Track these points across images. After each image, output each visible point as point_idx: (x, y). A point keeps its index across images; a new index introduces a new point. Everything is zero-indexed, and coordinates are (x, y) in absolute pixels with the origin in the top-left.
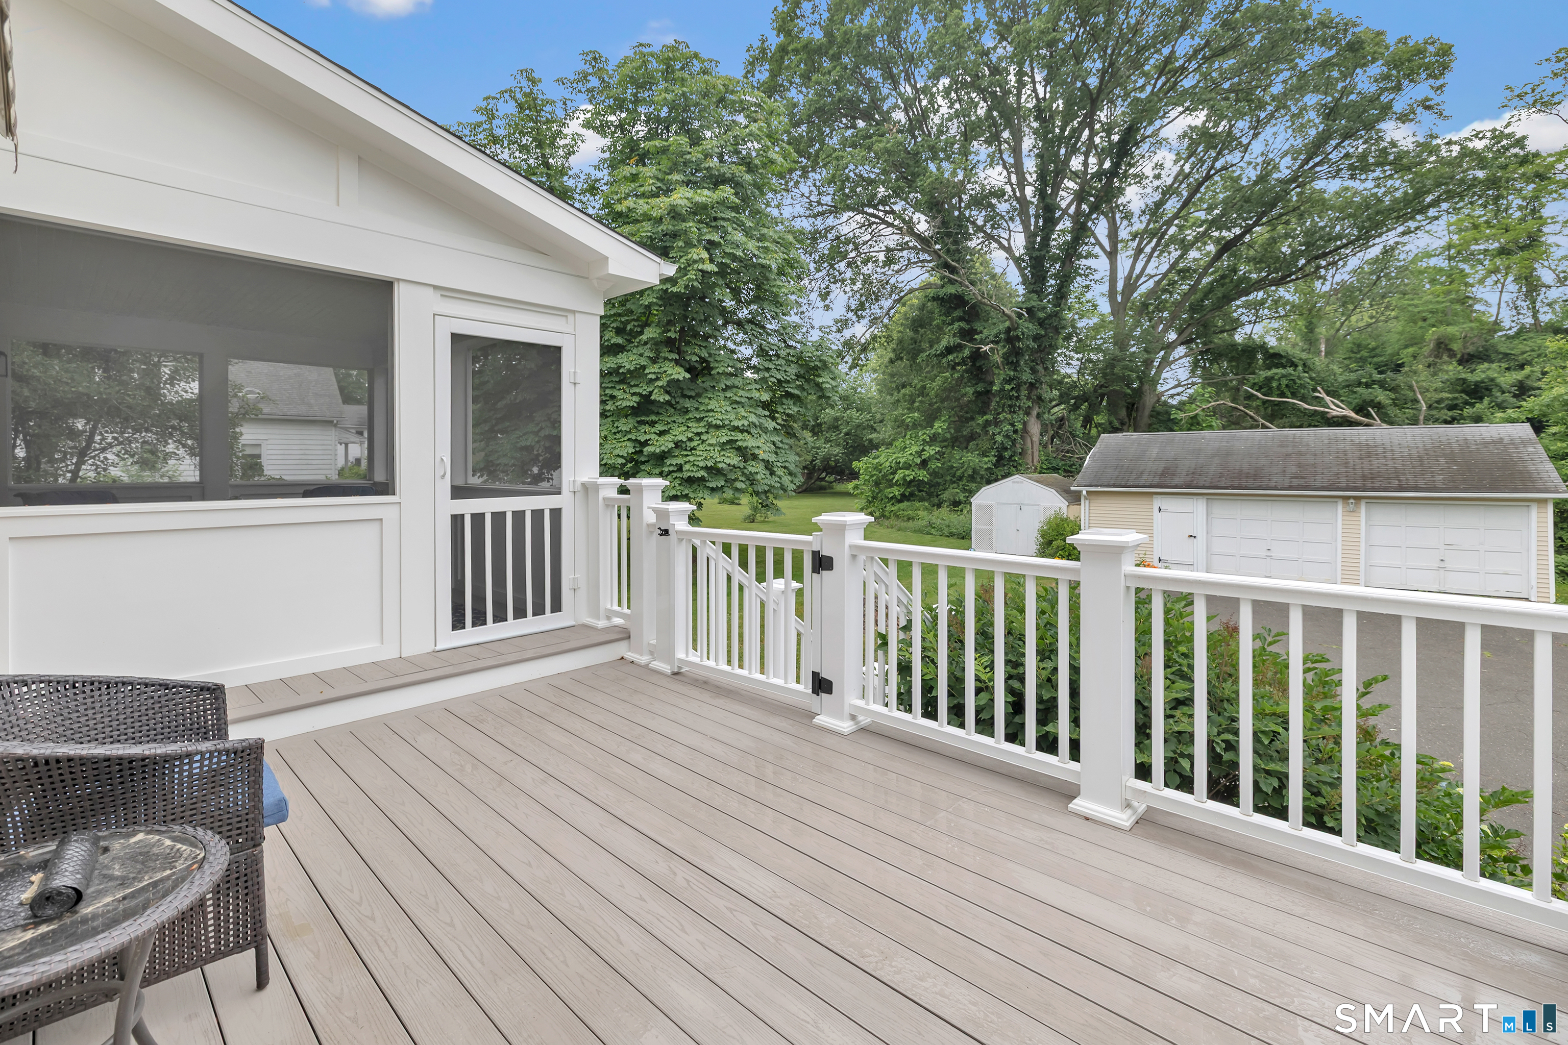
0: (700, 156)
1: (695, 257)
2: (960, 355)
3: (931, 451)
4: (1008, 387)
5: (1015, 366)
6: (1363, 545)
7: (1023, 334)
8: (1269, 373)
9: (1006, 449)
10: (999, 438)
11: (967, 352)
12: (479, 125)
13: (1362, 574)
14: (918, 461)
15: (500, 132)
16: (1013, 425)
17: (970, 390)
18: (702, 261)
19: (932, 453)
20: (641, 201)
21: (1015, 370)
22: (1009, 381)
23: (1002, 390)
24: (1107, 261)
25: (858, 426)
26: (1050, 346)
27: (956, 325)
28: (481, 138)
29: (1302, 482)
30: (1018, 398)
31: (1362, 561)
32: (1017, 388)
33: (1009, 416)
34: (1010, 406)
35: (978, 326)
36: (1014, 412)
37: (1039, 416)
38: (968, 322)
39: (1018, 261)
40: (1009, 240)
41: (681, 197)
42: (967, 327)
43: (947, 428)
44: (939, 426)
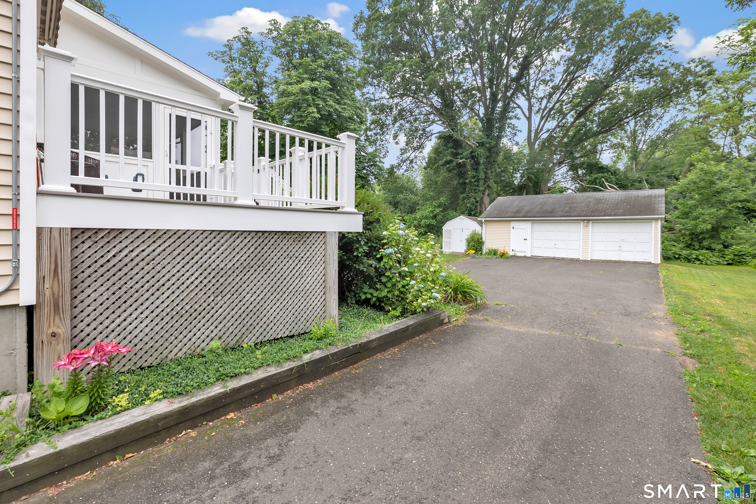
0: (316, 66)
1: (311, 111)
2: (452, 165)
3: (438, 210)
4: (473, 180)
5: (476, 170)
6: (590, 241)
7: (478, 154)
8: (596, 176)
9: (472, 210)
10: (468, 205)
11: (454, 164)
12: (225, 52)
13: (589, 253)
14: (432, 215)
15: (236, 55)
16: (475, 199)
17: (455, 182)
18: (313, 112)
19: (438, 211)
20: (290, 87)
21: (476, 172)
22: (474, 177)
23: (470, 182)
24: (527, 122)
25: (415, 203)
26: (494, 161)
27: (450, 150)
28: (227, 58)
29: (568, 214)
30: (478, 185)
31: (590, 248)
32: (478, 181)
33: (474, 194)
34: (475, 190)
35: (460, 151)
36: (476, 193)
37: (488, 195)
38: (455, 149)
39: (481, 120)
40: (479, 111)
41: (307, 85)
42: (455, 151)
43: (446, 200)
44: (442, 199)
